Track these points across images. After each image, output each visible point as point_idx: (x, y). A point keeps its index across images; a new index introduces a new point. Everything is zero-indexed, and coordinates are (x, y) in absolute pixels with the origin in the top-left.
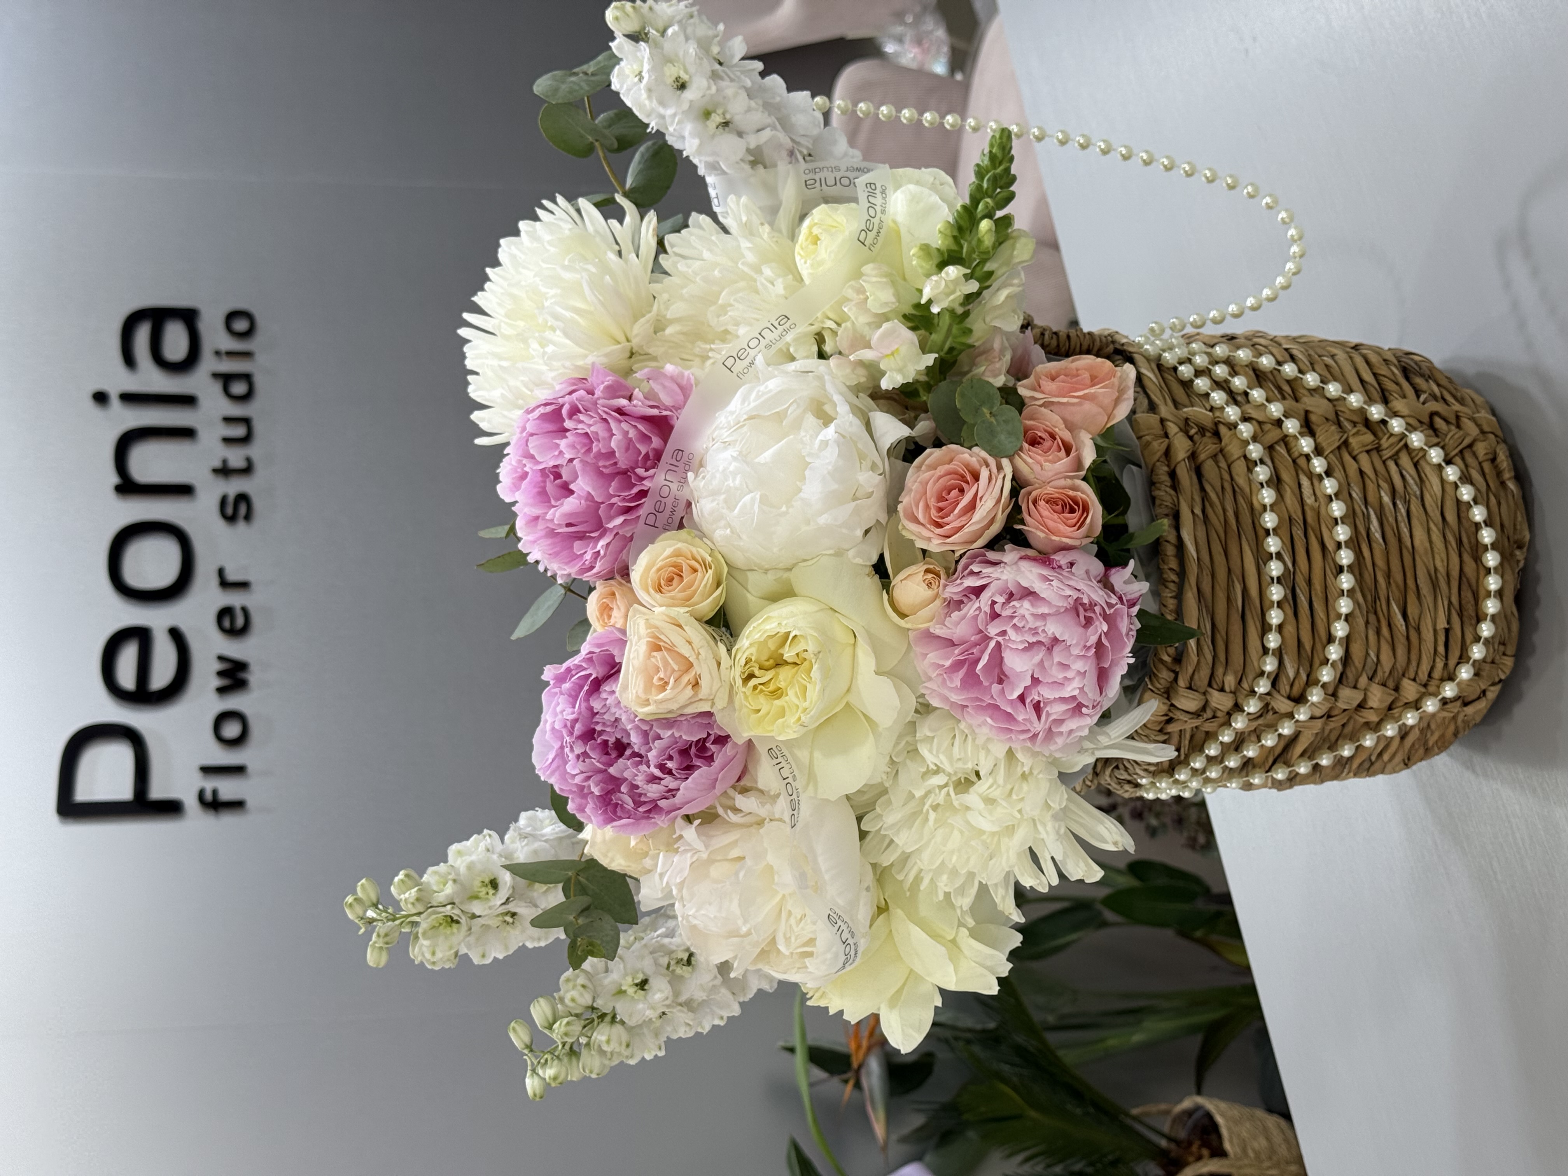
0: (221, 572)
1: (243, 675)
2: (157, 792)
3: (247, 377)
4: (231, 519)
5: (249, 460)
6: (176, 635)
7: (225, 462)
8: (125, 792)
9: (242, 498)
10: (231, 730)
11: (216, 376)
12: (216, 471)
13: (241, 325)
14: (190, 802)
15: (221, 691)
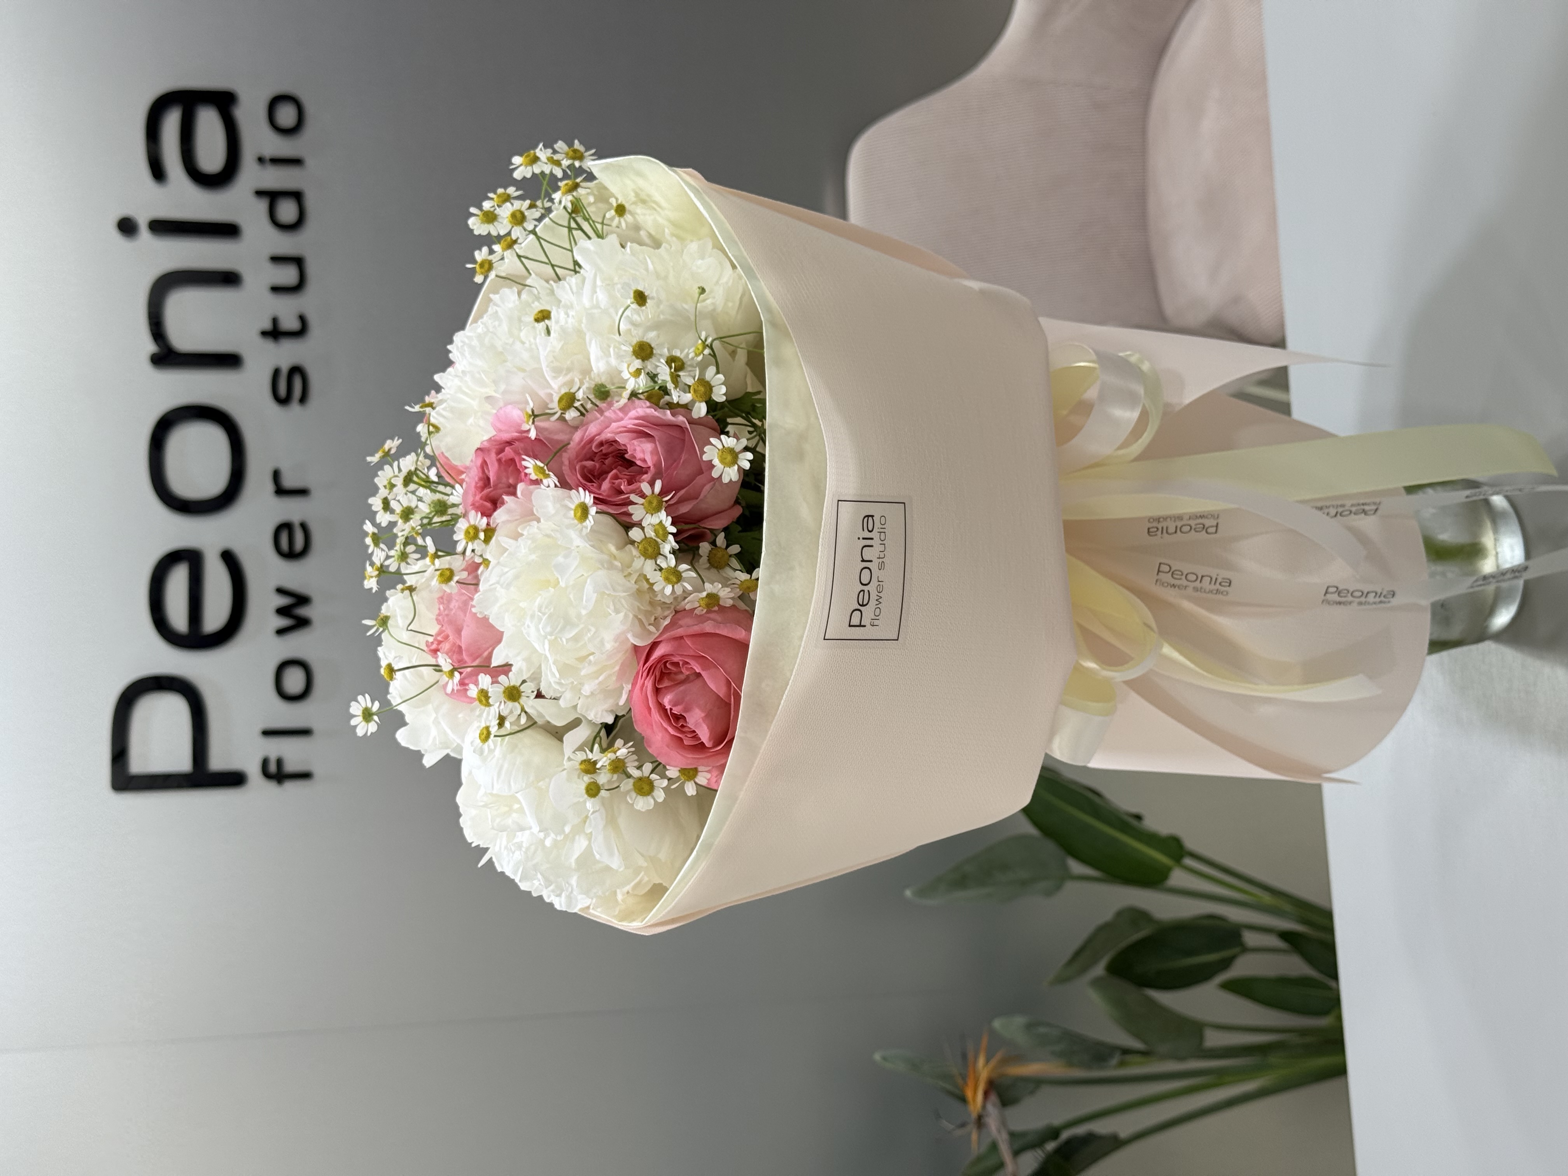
0: (276, 475)
1: (303, 611)
2: (217, 762)
3: (297, 196)
4: (283, 401)
5: (302, 319)
6: (229, 558)
7: (275, 321)
8: (183, 763)
9: (296, 370)
10: (294, 681)
11: (260, 193)
12: (264, 334)
13: (286, 115)
14: (253, 770)
15: (281, 632)
